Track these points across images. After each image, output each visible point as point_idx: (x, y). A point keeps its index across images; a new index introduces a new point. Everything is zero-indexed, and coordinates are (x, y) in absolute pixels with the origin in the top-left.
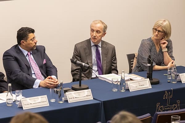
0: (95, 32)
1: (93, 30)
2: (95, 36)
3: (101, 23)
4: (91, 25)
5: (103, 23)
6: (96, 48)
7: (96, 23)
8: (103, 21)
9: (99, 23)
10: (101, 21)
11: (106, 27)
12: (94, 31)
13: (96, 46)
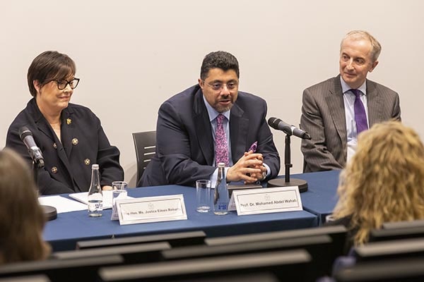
0: (352, 59)
1: (346, 57)
2: (352, 70)
3: (367, 38)
4: (342, 42)
5: (371, 39)
6: (354, 97)
7: (356, 39)
8: (371, 34)
9: (362, 38)
10: (367, 34)
11: (377, 50)
12: (349, 58)
13: (355, 92)
